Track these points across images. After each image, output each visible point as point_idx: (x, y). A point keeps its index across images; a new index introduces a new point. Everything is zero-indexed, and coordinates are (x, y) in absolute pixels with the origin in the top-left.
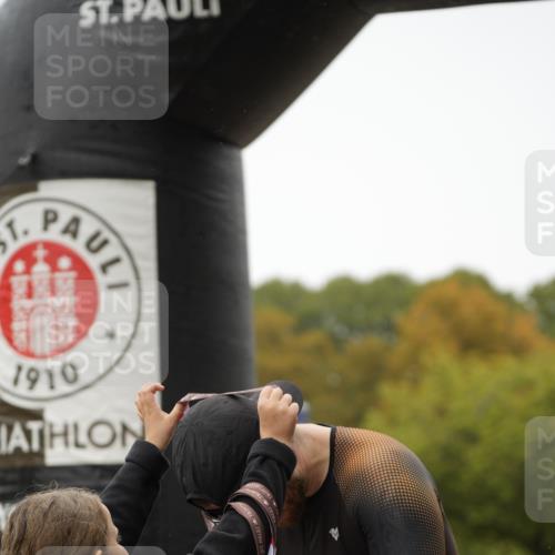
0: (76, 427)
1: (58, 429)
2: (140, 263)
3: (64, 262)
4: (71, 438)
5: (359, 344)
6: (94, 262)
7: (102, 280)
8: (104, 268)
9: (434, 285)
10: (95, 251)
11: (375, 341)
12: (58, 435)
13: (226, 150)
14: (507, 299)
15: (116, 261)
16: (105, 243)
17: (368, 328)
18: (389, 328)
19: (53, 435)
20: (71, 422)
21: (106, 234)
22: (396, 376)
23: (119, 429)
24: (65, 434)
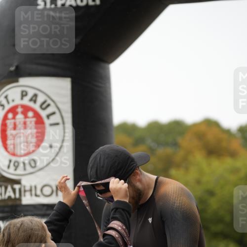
0: (36, 187)
1: (28, 188)
2: (64, 115)
3: (30, 114)
4: (33, 192)
5: (162, 151)
6: (43, 114)
7: (47, 122)
8: (48, 116)
9: (195, 125)
10: (44, 109)
11: (169, 150)
12: (28, 191)
13: (103, 64)
14: (228, 132)
15: (54, 113)
16: (49, 105)
17: (166, 144)
18: (175, 144)
19: (25, 191)
20: (33, 185)
21: (49, 101)
22: (178, 166)
23: (54, 188)
24: (31, 190)
